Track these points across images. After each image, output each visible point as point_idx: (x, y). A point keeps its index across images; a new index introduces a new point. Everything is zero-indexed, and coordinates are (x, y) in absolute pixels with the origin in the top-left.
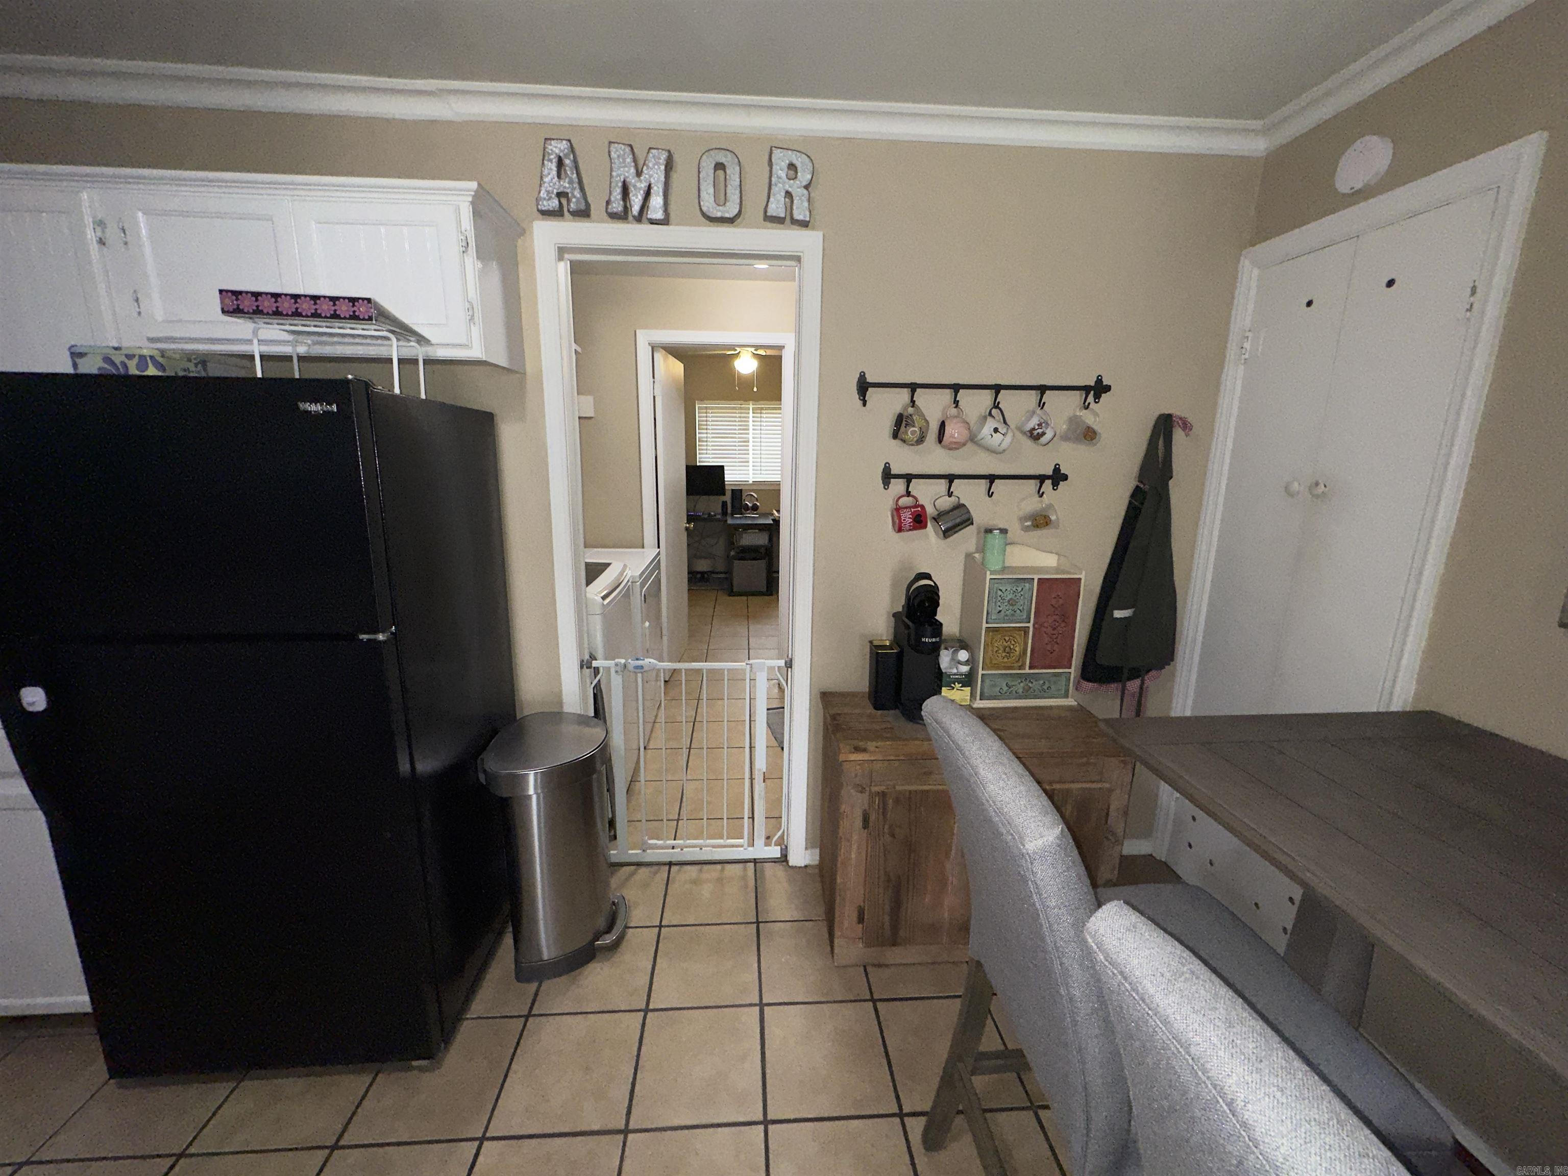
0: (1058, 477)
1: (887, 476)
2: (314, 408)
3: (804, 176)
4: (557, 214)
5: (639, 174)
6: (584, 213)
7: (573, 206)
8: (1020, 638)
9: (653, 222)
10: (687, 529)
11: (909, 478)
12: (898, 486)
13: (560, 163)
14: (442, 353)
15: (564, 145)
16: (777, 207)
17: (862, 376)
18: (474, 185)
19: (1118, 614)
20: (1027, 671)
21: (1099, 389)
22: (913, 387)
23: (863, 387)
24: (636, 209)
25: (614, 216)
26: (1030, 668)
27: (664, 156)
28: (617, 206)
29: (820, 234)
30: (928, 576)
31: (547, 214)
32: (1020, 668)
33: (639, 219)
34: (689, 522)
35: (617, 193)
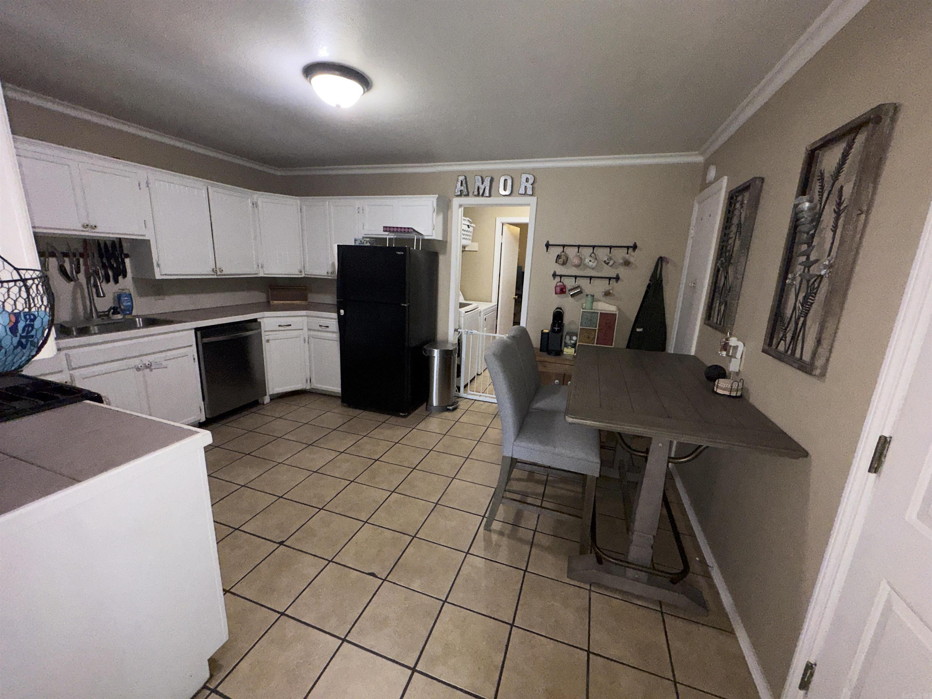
0: (617, 278)
1: (554, 275)
2: (399, 253)
3: (531, 181)
4: (460, 195)
5: (483, 184)
6: (467, 195)
7: (464, 194)
8: (593, 333)
9: (487, 197)
10: (514, 298)
11: (561, 276)
12: (558, 279)
13: (462, 182)
14: (426, 238)
15: (464, 177)
16: (522, 191)
17: (548, 242)
18: (437, 196)
19: (638, 330)
20: (595, 345)
21: (635, 247)
22: (564, 246)
23: (548, 245)
24: (481, 194)
25: (475, 196)
26: (597, 344)
27: (490, 178)
28: (476, 193)
29: (536, 198)
30: (561, 309)
31: (458, 196)
32: (593, 344)
33: (483, 195)
34: (516, 295)
35: (476, 190)
